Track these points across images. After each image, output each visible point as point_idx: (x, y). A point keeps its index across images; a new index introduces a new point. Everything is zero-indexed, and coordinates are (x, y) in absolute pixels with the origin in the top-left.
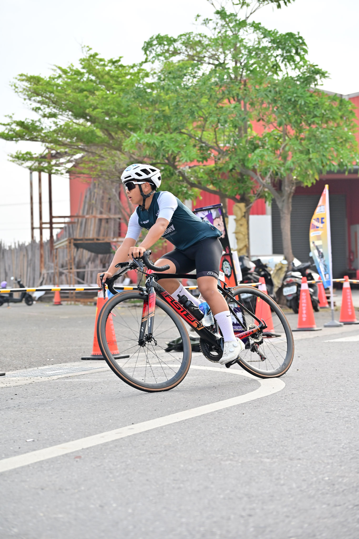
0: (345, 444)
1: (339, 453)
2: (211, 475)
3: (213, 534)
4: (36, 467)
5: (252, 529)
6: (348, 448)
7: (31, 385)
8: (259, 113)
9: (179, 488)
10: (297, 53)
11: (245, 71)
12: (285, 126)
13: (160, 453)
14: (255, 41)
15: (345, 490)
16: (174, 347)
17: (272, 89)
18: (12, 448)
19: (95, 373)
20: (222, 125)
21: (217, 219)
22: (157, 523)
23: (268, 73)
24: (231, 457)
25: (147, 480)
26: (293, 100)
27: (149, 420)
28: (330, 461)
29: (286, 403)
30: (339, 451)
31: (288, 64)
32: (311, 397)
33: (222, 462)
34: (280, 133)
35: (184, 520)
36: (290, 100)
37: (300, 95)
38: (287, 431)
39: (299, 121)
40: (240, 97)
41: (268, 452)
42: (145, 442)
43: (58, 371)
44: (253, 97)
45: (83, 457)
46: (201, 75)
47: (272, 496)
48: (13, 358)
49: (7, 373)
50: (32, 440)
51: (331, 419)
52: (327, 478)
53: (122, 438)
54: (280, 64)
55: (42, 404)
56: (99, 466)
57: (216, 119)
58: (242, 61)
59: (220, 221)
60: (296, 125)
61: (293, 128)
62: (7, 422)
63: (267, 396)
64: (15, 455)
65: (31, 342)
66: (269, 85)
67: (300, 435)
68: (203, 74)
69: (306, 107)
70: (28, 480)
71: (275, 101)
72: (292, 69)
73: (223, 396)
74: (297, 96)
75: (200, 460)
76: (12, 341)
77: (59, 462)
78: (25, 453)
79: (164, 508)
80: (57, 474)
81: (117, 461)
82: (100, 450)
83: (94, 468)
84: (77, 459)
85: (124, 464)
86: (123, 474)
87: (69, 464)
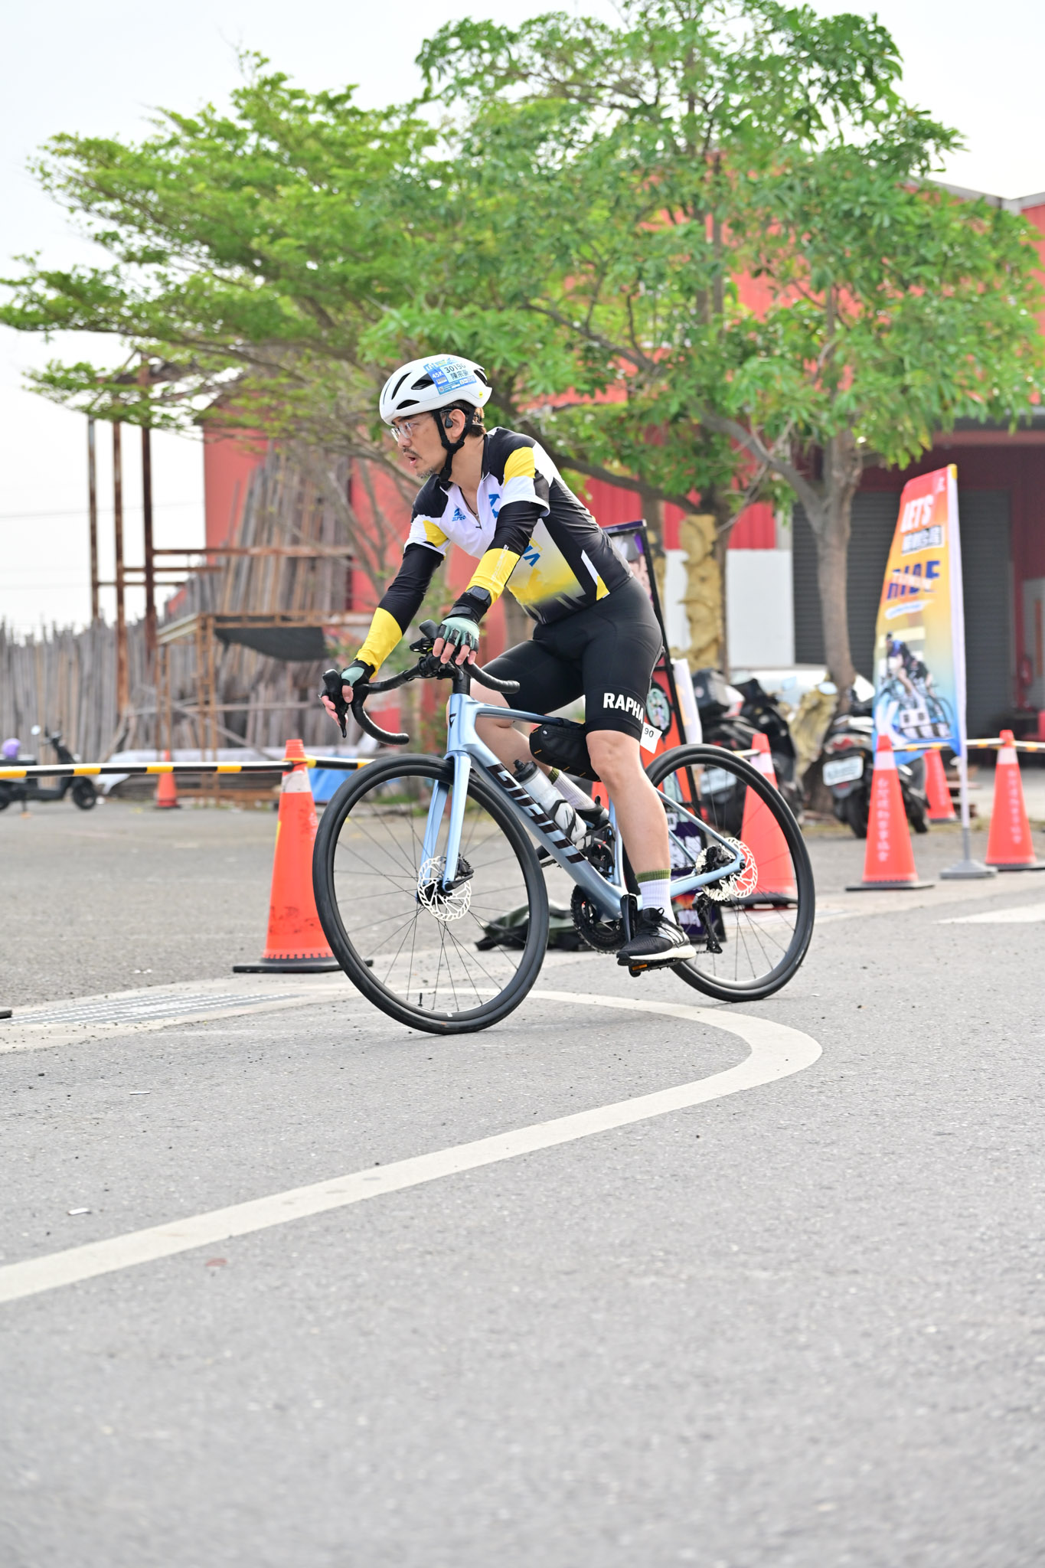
0: (989, 1228)
1: (971, 1254)
2: (598, 1317)
3: (600, 1490)
4: (94, 1290)
5: (710, 1478)
6: (996, 1242)
7: (85, 1046)
8: (758, 252)
9: (506, 1356)
10: (869, 74)
11: (717, 128)
12: (834, 291)
13: (453, 1250)
14: (746, 40)
15: (983, 1363)
16: (501, 935)
17: (797, 182)
18: (26, 1234)
19: (272, 1012)
20: (648, 288)
22: (440, 1458)
23: (784, 134)
24: (659, 1265)
25: (415, 1331)
26: (857, 212)
27: (423, 1153)
28: (944, 1278)
29: (823, 1105)
30: (970, 1248)
31: (841, 106)
32: (896, 1087)
33: (632, 1280)
34: (816, 313)
35: (516, 1449)
36: (849, 214)
37: (878, 200)
38: (822, 1188)
39: (875, 275)
40: (701, 205)
41: (767, 1251)
42: (412, 1218)
43: (164, 1007)
44: (742, 205)
45: (230, 1261)
46: (589, 139)
47: (773, 1381)
48: (36, 967)
49: (16, 1011)
50: (85, 1210)
51: (949, 1153)
52: (932, 1330)
53: (344, 1207)
54: (819, 107)
55: (115, 1104)
56: (277, 1288)
57: (633, 269)
58: (709, 98)
59: (638, 570)
60: (865, 285)
61: (859, 294)
62: (15, 1157)
63: (768, 1085)
64: (34, 1256)
65: (90, 918)
66: (789, 171)
67: (860, 1199)
68: (596, 137)
69: (895, 233)
70: (71, 1328)
71: (805, 217)
72: (856, 124)
73: (640, 1082)
74: (870, 203)
75: (567, 1273)
76: (34, 914)
77: (162, 1276)
78: (65, 1248)
79: (462, 1413)
80: (154, 1310)
81: (330, 1273)
82: (280, 1240)
83: (262, 1294)
84: (213, 1269)
85: (348, 1283)
86: (346, 1314)
87: (189, 1282)
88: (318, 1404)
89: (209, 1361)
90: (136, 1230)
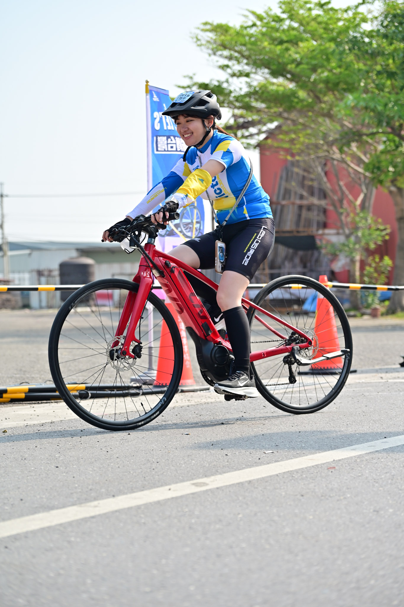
4: (285, 476)
18: (250, 459)
45: (337, 468)
50: (272, 452)
53: (377, 451)
56: (360, 476)
64: (257, 466)
70: (282, 487)
77: (311, 472)
78: (268, 464)
80: (312, 482)
81: (379, 471)
82: (354, 461)
83: (354, 478)
84: (331, 470)
85: (388, 475)
86: (391, 484)
87: (323, 474)
88: (391, 510)
89: (342, 498)
90: (294, 458)
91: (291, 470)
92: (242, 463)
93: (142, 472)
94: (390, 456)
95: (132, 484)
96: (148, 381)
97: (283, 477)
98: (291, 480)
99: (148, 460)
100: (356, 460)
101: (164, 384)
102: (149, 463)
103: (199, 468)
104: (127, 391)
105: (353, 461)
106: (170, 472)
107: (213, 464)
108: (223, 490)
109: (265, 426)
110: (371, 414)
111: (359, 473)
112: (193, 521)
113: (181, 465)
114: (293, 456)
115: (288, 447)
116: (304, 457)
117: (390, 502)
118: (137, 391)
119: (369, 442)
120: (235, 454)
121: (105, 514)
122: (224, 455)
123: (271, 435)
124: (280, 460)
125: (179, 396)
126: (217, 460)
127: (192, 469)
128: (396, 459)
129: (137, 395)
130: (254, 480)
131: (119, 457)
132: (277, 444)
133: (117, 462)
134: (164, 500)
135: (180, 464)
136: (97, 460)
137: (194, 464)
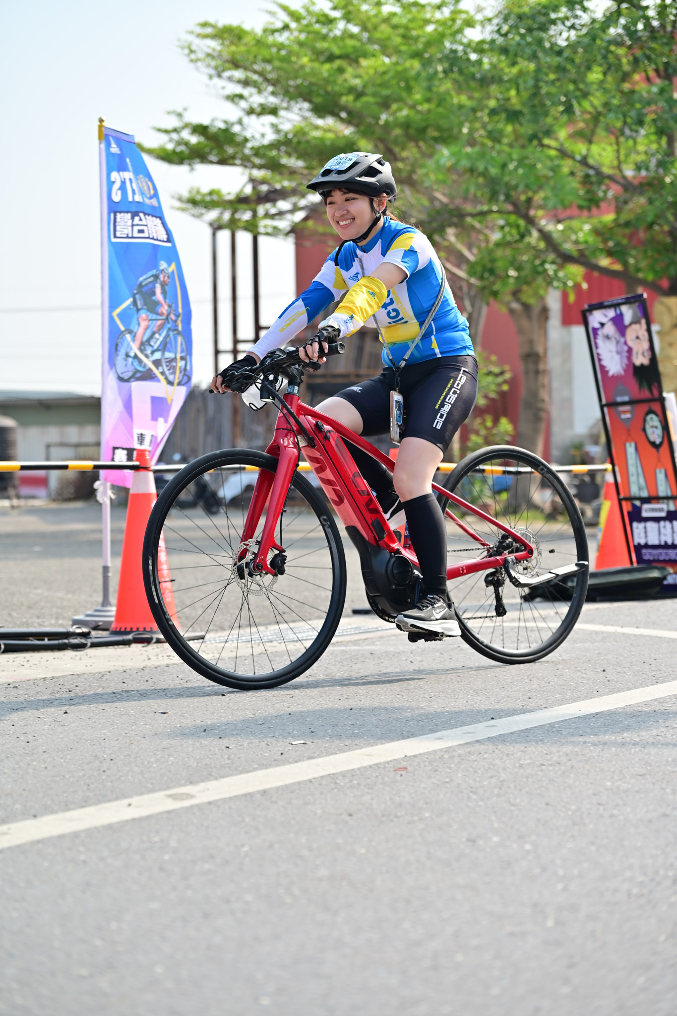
4: (324, 783)
9: (611, 816)
13: (559, 764)
18: (266, 755)
20: (631, 130)
21: (634, 326)
22: (585, 865)
25: (547, 804)
27: (522, 713)
35: (633, 861)
45: (409, 769)
46: (588, 23)
49: (208, 636)
50: (303, 742)
53: (477, 741)
56: (447, 782)
57: (621, 116)
59: (640, 329)
64: (277, 765)
73: (662, 675)
75: (641, 775)
77: (366, 776)
78: (296, 762)
79: (593, 843)
80: (368, 793)
81: (480, 775)
82: (440, 758)
83: (438, 785)
84: (400, 773)
85: (494, 780)
86: (498, 795)
87: (386, 779)
88: (496, 839)
89: (416, 818)
90: (340, 752)
91: (334, 772)
92: (253, 761)
93: (84, 776)
94: (500, 750)
95: (66, 797)
96: (101, 624)
97: (320, 785)
98: (333, 789)
99: (96, 756)
100: (443, 756)
101: (128, 630)
102: (97, 761)
103: (181, 769)
104: (66, 641)
105: (437, 757)
106: (132, 776)
107: (204, 763)
108: (218, 806)
109: (293, 699)
110: (470, 679)
111: (447, 777)
112: (166, 857)
113: (150, 764)
114: (339, 750)
115: (331, 734)
116: (356, 751)
117: (496, 825)
118: (83, 641)
119: (465, 725)
120: (241, 745)
121: (19, 847)
122: (224, 747)
123: (303, 715)
124: (315, 755)
125: (153, 649)
126: (211, 756)
127: (169, 771)
128: (507, 755)
129: (81, 646)
130: (272, 788)
131: (47, 751)
132: (312, 730)
133: (43, 760)
134: (118, 823)
135: (148, 763)
136: (9, 755)
137: (173, 763)
